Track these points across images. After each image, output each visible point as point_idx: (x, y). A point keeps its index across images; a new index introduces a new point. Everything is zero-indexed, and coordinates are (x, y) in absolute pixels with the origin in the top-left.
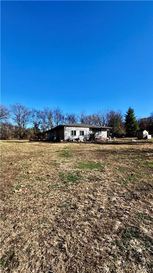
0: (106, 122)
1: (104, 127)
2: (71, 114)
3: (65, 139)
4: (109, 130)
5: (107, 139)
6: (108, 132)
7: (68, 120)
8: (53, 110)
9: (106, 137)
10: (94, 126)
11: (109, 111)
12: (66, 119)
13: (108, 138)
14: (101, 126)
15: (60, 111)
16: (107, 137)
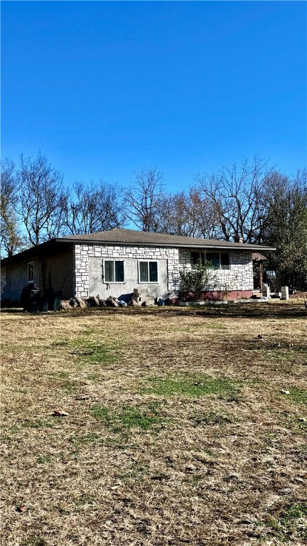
0: (247, 225)
1: (241, 245)
2: (100, 190)
3: (78, 296)
4: (259, 257)
5: (254, 297)
6: (256, 264)
7: (85, 215)
8: (18, 168)
9: (252, 287)
10: (198, 240)
11: (262, 177)
12: (75, 210)
13: (257, 293)
14: (227, 238)
15: (51, 175)
16: (255, 287)
